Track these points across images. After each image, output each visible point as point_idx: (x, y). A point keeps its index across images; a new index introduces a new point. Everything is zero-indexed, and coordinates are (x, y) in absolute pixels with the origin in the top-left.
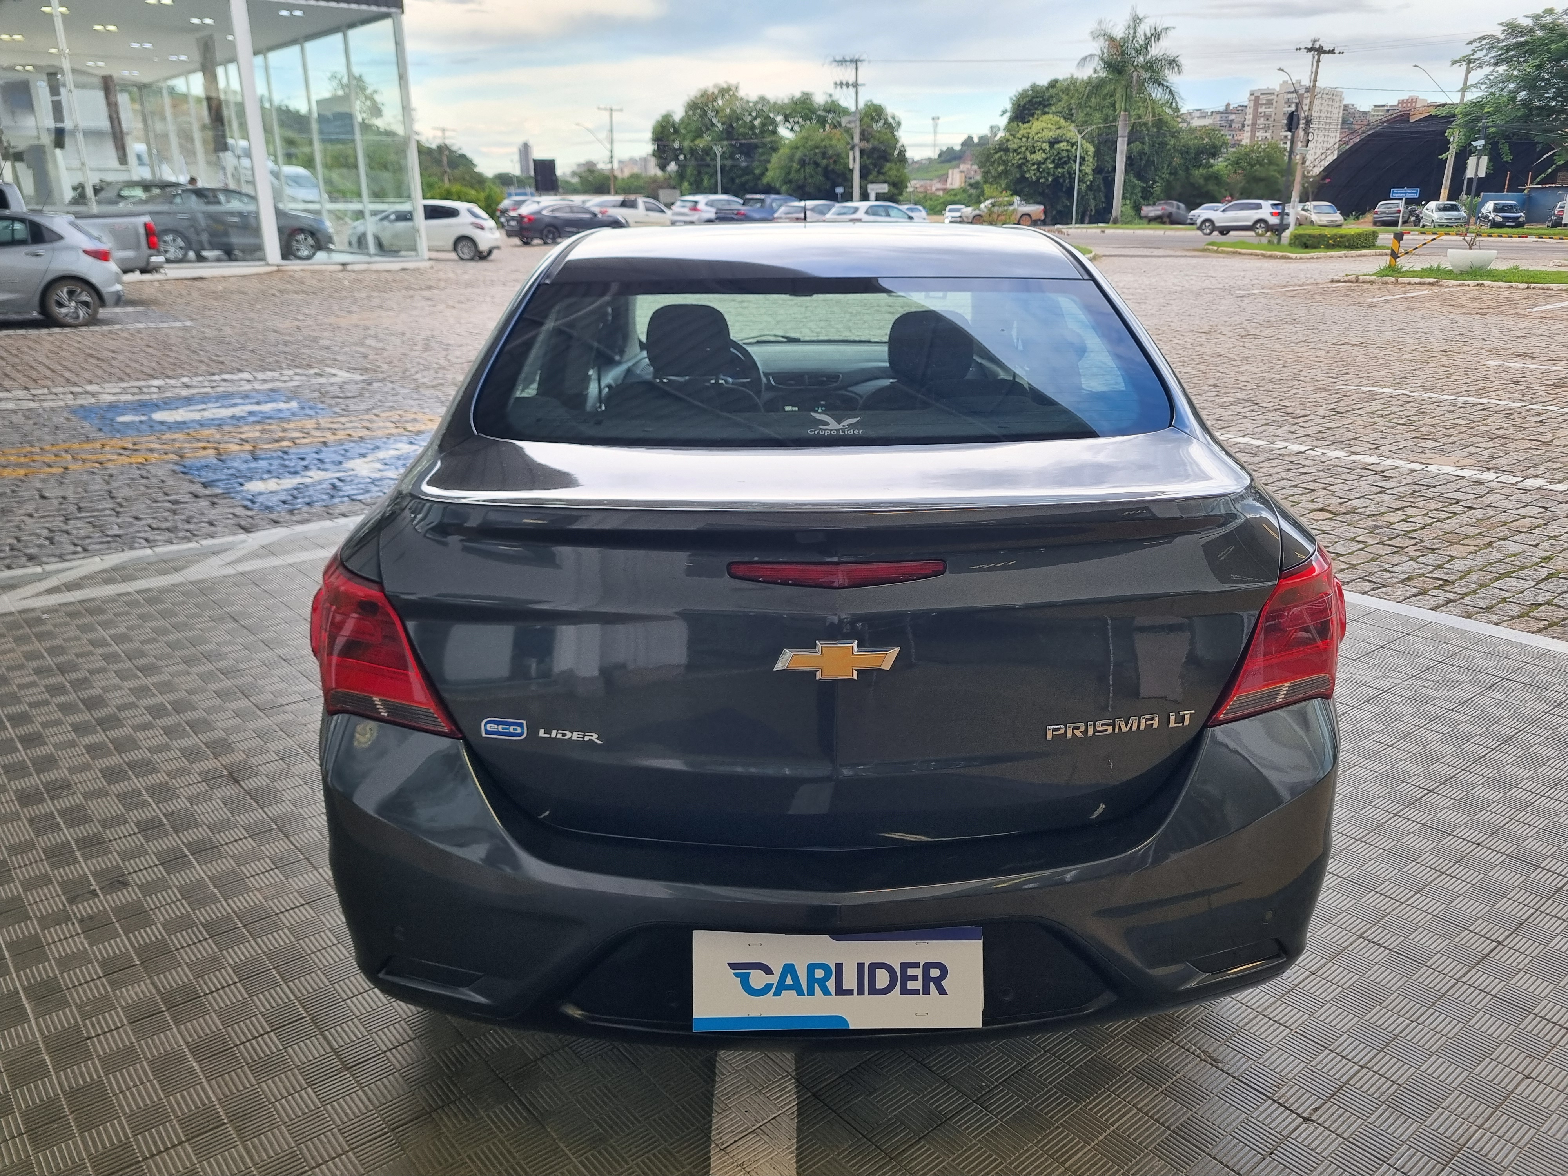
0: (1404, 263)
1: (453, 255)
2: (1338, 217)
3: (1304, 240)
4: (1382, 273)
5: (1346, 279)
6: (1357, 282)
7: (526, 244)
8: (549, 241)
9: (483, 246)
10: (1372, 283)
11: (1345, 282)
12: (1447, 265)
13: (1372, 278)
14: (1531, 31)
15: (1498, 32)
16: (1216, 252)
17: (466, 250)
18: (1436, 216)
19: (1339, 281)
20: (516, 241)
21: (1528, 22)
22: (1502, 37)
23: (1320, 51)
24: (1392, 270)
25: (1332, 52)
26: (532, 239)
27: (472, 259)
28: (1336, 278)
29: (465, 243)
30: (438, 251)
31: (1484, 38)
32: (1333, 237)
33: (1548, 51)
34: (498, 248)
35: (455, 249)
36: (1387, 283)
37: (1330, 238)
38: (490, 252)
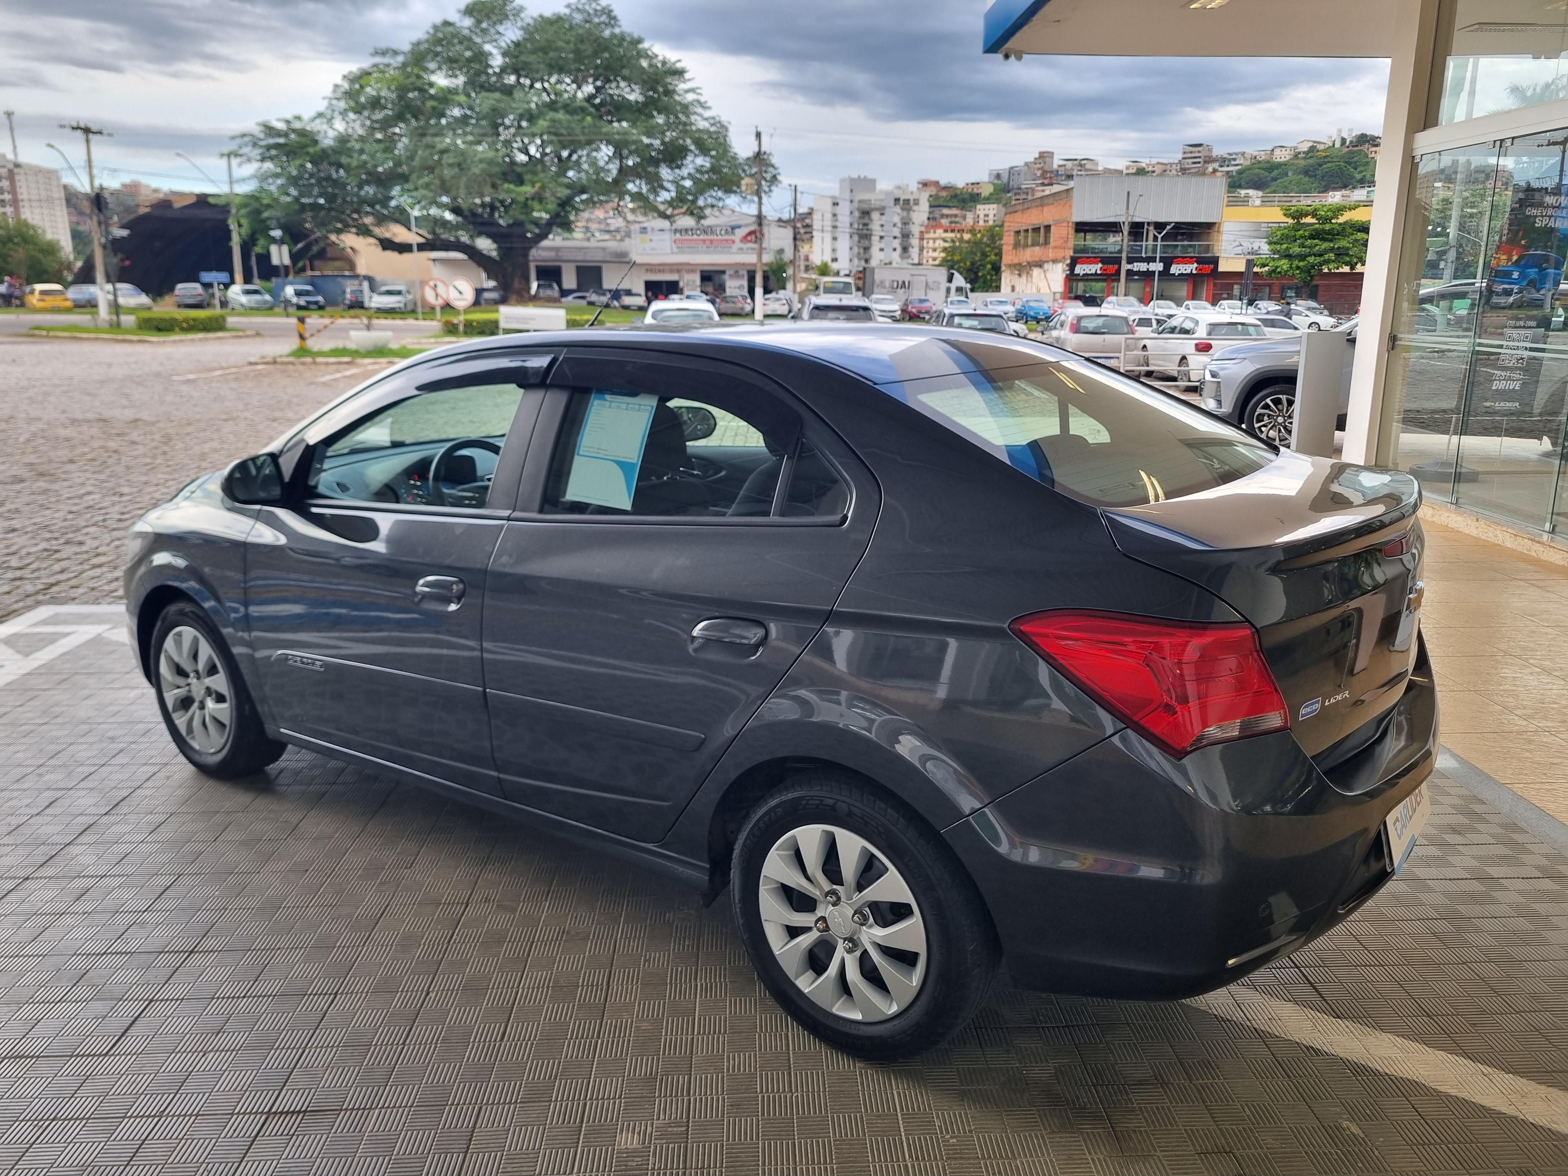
0: (313, 344)
2: (144, 299)
4: (294, 354)
12: (352, 346)
13: (291, 359)
14: (286, 135)
15: (257, 131)
16: (47, 336)
18: (244, 299)
19: (256, 364)
21: (281, 126)
22: (262, 136)
23: (87, 131)
24: (302, 352)
25: (100, 133)
28: (253, 360)
31: (244, 135)
33: (308, 153)
36: (304, 363)
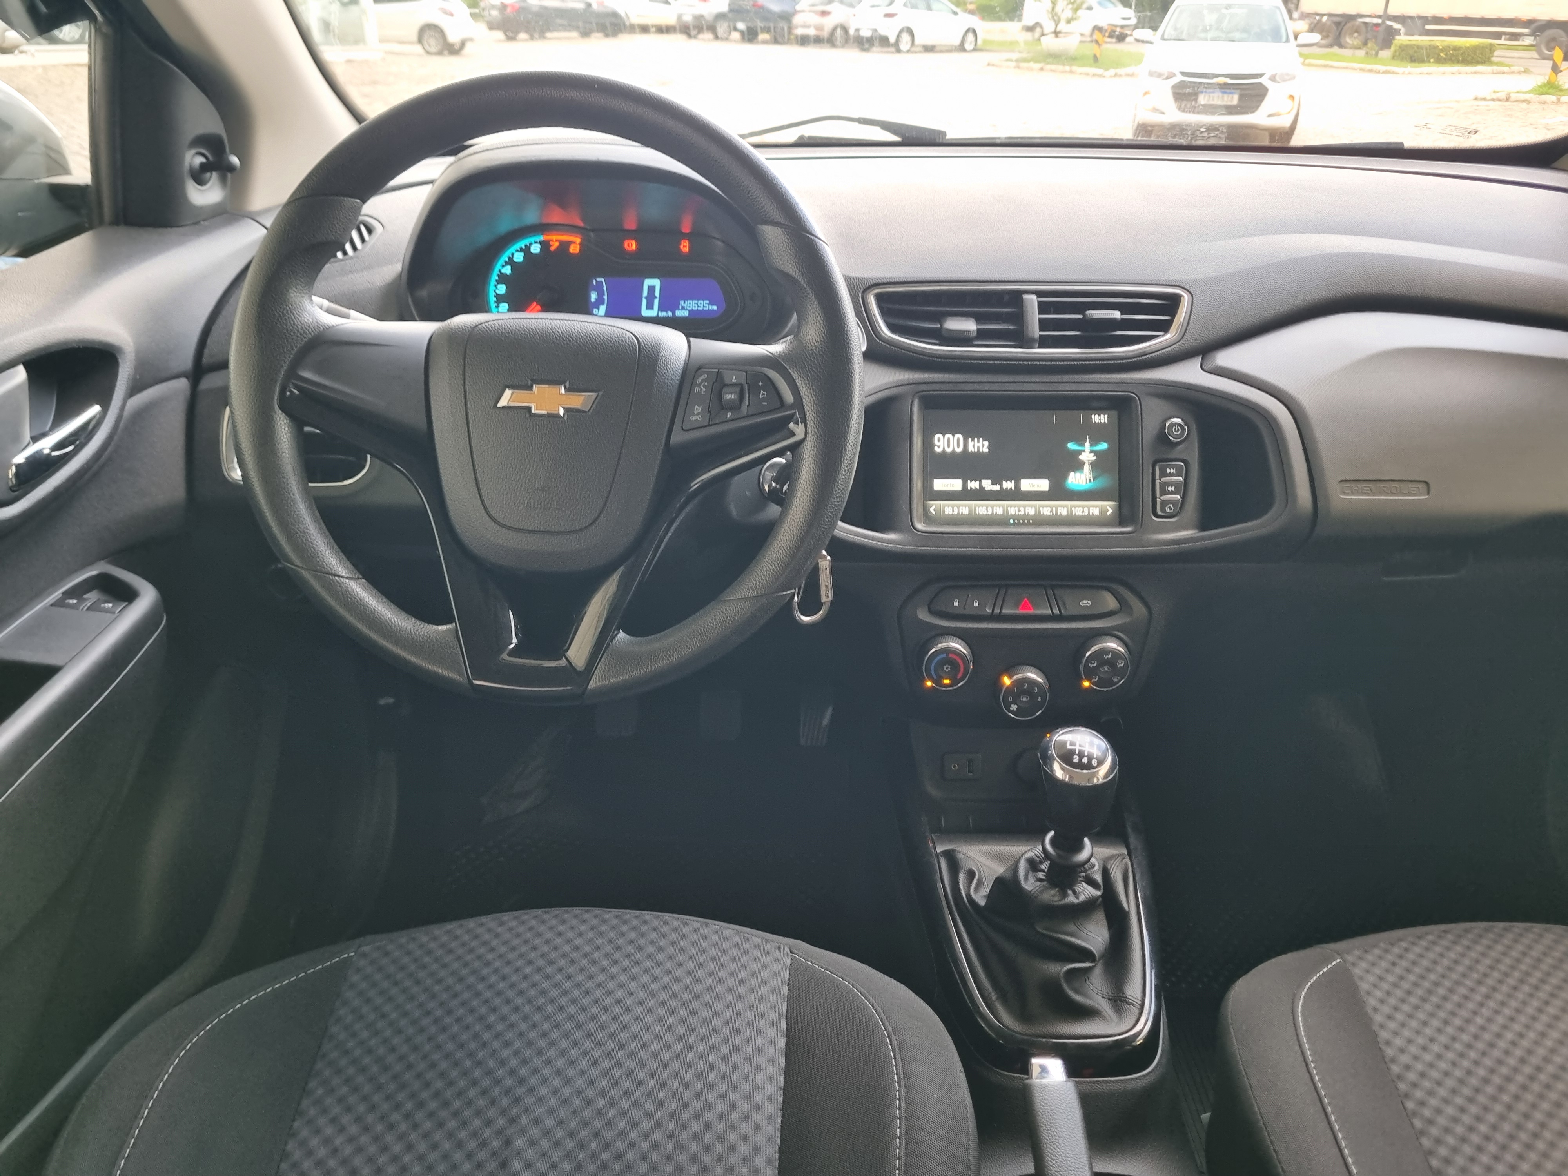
1: (418, 49)
3: (1411, 52)
4: (1539, 90)
5: (1495, 96)
6: (1507, 100)
7: (510, 38)
8: (536, 35)
9: (453, 38)
10: (1528, 102)
11: (1493, 100)
13: (1527, 96)
17: (433, 42)
19: (1484, 99)
20: (499, 35)
24: (1553, 87)
26: (517, 33)
27: (440, 53)
28: (1478, 95)
29: (432, 33)
30: (402, 42)
32: (1445, 49)
34: (471, 40)
35: (420, 40)
36: (1545, 103)
37: (1442, 51)
38: (463, 44)
